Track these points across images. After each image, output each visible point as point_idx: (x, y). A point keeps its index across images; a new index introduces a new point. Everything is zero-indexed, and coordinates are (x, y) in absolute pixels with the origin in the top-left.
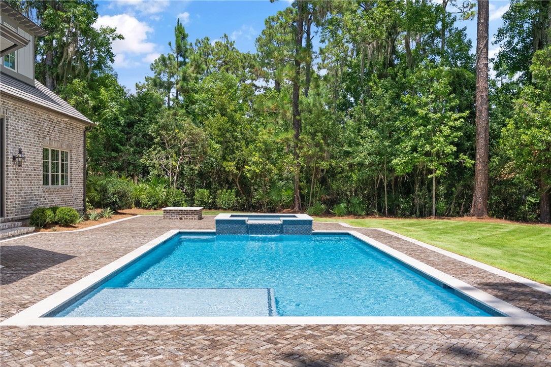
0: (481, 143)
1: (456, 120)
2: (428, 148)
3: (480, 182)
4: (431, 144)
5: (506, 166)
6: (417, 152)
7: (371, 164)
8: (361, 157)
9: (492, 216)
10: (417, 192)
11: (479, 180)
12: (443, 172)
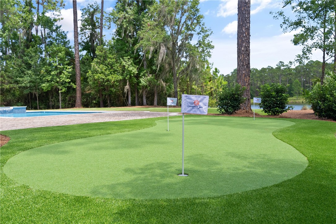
0: (78, 79)
1: (69, 69)
2: (58, 80)
3: (78, 95)
4: (59, 78)
5: (87, 88)
6: (53, 82)
7: (30, 87)
8: (25, 84)
9: (84, 107)
10: (50, 100)
11: (78, 93)
12: (65, 90)
